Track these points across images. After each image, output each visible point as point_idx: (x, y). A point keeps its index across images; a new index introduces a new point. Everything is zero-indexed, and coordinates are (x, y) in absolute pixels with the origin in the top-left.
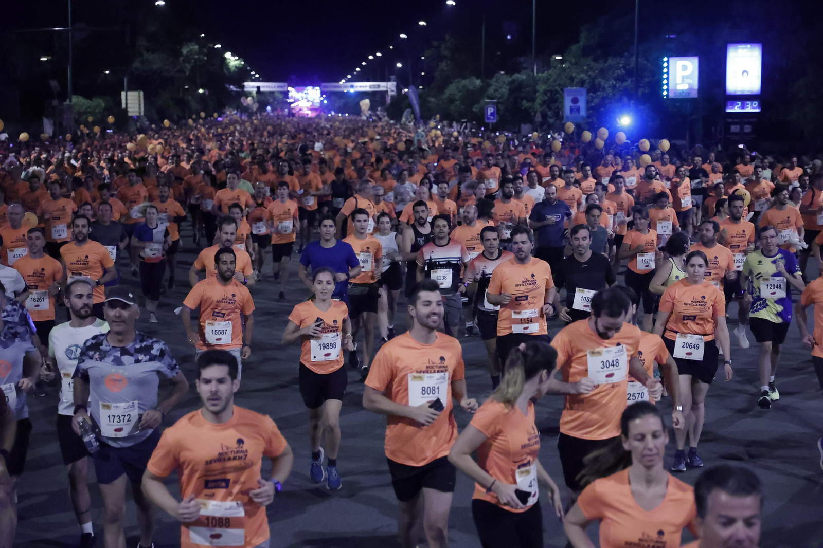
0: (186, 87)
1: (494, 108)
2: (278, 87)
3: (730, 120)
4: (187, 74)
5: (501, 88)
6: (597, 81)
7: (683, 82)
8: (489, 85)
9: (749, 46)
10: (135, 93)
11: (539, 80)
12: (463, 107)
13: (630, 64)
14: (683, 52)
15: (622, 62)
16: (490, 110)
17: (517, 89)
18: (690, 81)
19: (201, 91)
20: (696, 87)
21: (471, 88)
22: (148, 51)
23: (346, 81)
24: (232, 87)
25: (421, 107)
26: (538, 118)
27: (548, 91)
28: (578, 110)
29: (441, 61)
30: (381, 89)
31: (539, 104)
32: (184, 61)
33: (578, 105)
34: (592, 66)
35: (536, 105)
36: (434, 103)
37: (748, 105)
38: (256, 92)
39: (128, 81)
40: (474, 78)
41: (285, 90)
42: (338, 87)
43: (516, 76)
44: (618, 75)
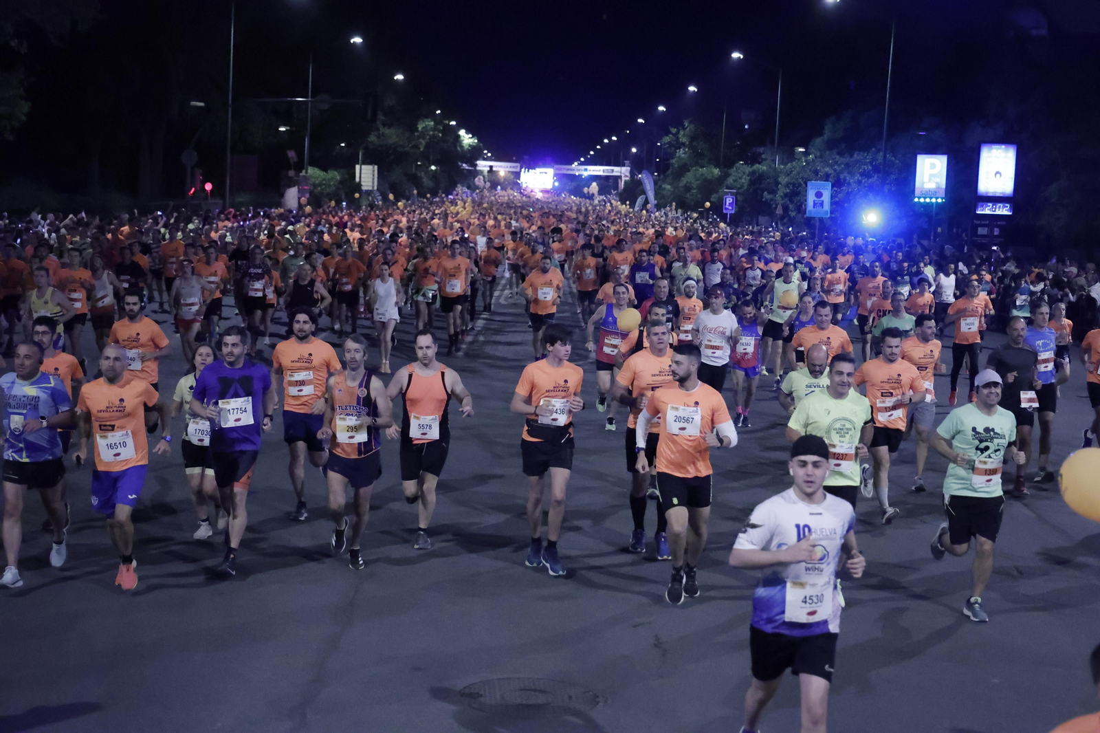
0: (419, 163)
1: (733, 199)
2: (514, 167)
3: (979, 222)
4: (422, 150)
5: (740, 178)
6: (842, 176)
7: (930, 181)
8: (727, 175)
9: (1003, 147)
10: (370, 167)
11: (780, 172)
12: (699, 196)
13: (877, 160)
14: (932, 150)
15: (868, 157)
16: (729, 200)
17: (757, 179)
18: (938, 180)
19: (433, 168)
20: (944, 187)
21: (709, 177)
22: (384, 125)
23: (579, 164)
24: (464, 165)
25: (656, 194)
26: (779, 211)
27: (791, 183)
28: (822, 204)
29: (679, 148)
30: (614, 174)
31: (781, 197)
32: (419, 137)
33: (821, 199)
34: (837, 160)
35: (778, 198)
36: (669, 190)
37: (1000, 207)
38: (489, 172)
39: (363, 154)
40: (712, 167)
41: (518, 170)
42: (571, 170)
43: (757, 166)
44: (865, 171)
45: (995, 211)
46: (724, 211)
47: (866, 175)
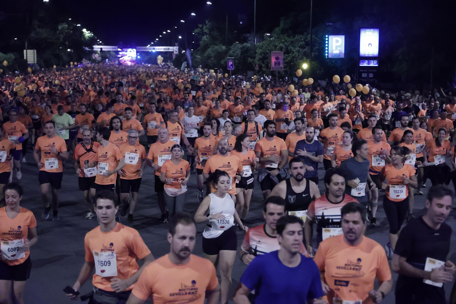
0: (61, 48)
1: (232, 62)
2: (112, 48)
3: (362, 71)
4: (61, 40)
5: (236, 51)
6: (289, 48)
7: (336, 49)
8: (230, 49)
9: (372, 30)
10: (32, 51)
11: (258, 47)
12: (215, 61)
13: (307, 39)
14: (336, 33)
15: (303, 37)
16: (231, 63)
17: (245, 52)
18: (340, 49)
19: (69, 50)
20: (344, 52)
21: (220, 51)
22: (39, 27)
23: (151, 46)
24: (86, 48)
25: (192, 60)
26: (257, 68)
27: (263, 53)
28: (279, 63)
29: (204, 35)
30: (170, 50)
31: (258, 60)
32: (60, 33)
33: (279, 61)
34: (286, 39)
35: (256, 60)
36: (199, 58)
37: (371, 62)
38: (100, 51)
39: (28, 44)
40: (222, 45)
41: (117, 50)
42: (146, 49)
43: (245, 44)
44: (301, 45)
45: (369, 64)
46: (228, 69)
47: (302, 47)
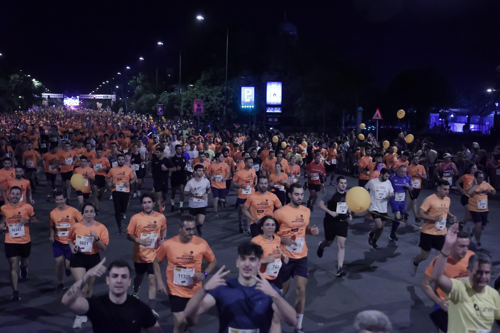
0: (13, 95)
1: (162, 108)
2: (59, 96)
3: (269, 116)
4: (13, 89)
5: (165, 99)
6: (209, 97)
7: (247, 98)
8: (159, 98)
9: (276, 83)
11: (183, 96)
12: (147, 107)
13: (224, 89)
14: (248, 85)
15: (220, 88)
16: (160, 109)
17: (173, 100)
18: (251, 98)
19: (20, 97)
20: (254, 101)
21: (151, 98)
23: (92, 94)
24: (36, 95)
26: (182, 113)
27: (187, 101)
28: (200, 110)
29: (137, 86)
30: (108, 98)
31: (183, 107)
32: (12, 83)
33: (200, 107)
34: (206, 90)
35: (181, 107)
36: (134, 105)
37: (276, 109)
38: (48, 98)
40: (152, 94)
41: (62, 97)
42: (88, 97)
43: (172, 93)
44: (218, 94)
45: (274, 111)
46: (158, 114)
47: (219, 96)
